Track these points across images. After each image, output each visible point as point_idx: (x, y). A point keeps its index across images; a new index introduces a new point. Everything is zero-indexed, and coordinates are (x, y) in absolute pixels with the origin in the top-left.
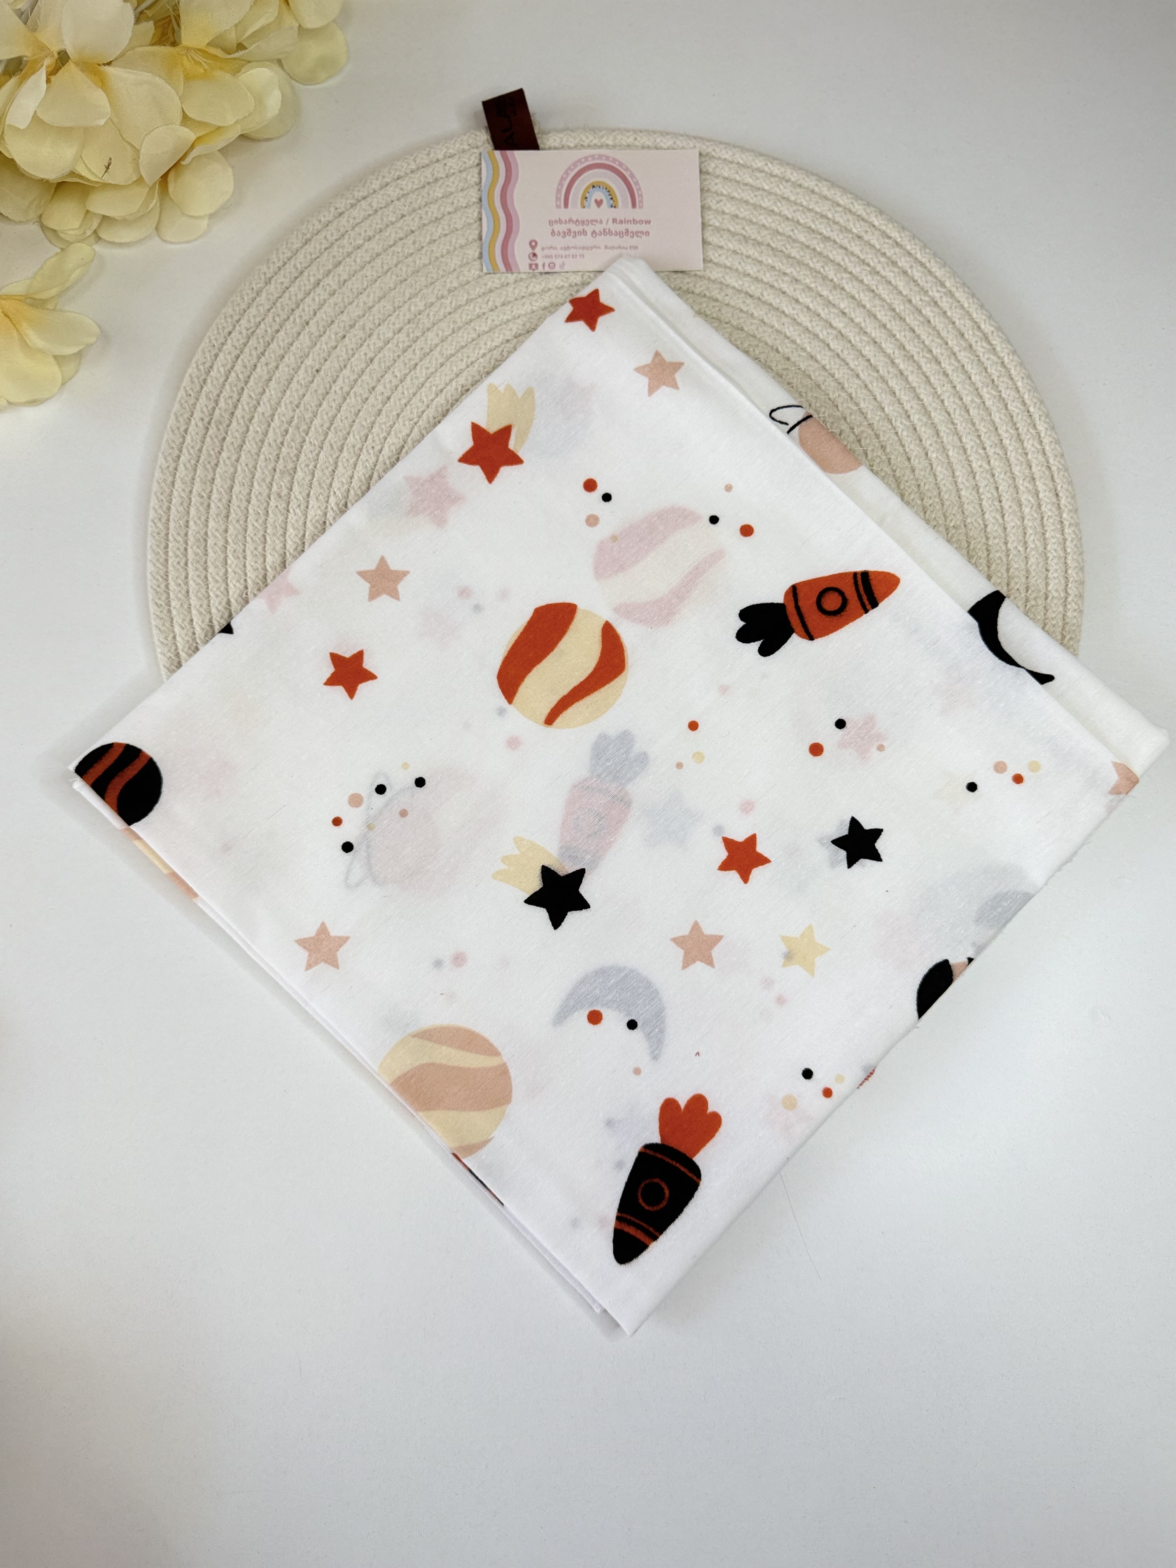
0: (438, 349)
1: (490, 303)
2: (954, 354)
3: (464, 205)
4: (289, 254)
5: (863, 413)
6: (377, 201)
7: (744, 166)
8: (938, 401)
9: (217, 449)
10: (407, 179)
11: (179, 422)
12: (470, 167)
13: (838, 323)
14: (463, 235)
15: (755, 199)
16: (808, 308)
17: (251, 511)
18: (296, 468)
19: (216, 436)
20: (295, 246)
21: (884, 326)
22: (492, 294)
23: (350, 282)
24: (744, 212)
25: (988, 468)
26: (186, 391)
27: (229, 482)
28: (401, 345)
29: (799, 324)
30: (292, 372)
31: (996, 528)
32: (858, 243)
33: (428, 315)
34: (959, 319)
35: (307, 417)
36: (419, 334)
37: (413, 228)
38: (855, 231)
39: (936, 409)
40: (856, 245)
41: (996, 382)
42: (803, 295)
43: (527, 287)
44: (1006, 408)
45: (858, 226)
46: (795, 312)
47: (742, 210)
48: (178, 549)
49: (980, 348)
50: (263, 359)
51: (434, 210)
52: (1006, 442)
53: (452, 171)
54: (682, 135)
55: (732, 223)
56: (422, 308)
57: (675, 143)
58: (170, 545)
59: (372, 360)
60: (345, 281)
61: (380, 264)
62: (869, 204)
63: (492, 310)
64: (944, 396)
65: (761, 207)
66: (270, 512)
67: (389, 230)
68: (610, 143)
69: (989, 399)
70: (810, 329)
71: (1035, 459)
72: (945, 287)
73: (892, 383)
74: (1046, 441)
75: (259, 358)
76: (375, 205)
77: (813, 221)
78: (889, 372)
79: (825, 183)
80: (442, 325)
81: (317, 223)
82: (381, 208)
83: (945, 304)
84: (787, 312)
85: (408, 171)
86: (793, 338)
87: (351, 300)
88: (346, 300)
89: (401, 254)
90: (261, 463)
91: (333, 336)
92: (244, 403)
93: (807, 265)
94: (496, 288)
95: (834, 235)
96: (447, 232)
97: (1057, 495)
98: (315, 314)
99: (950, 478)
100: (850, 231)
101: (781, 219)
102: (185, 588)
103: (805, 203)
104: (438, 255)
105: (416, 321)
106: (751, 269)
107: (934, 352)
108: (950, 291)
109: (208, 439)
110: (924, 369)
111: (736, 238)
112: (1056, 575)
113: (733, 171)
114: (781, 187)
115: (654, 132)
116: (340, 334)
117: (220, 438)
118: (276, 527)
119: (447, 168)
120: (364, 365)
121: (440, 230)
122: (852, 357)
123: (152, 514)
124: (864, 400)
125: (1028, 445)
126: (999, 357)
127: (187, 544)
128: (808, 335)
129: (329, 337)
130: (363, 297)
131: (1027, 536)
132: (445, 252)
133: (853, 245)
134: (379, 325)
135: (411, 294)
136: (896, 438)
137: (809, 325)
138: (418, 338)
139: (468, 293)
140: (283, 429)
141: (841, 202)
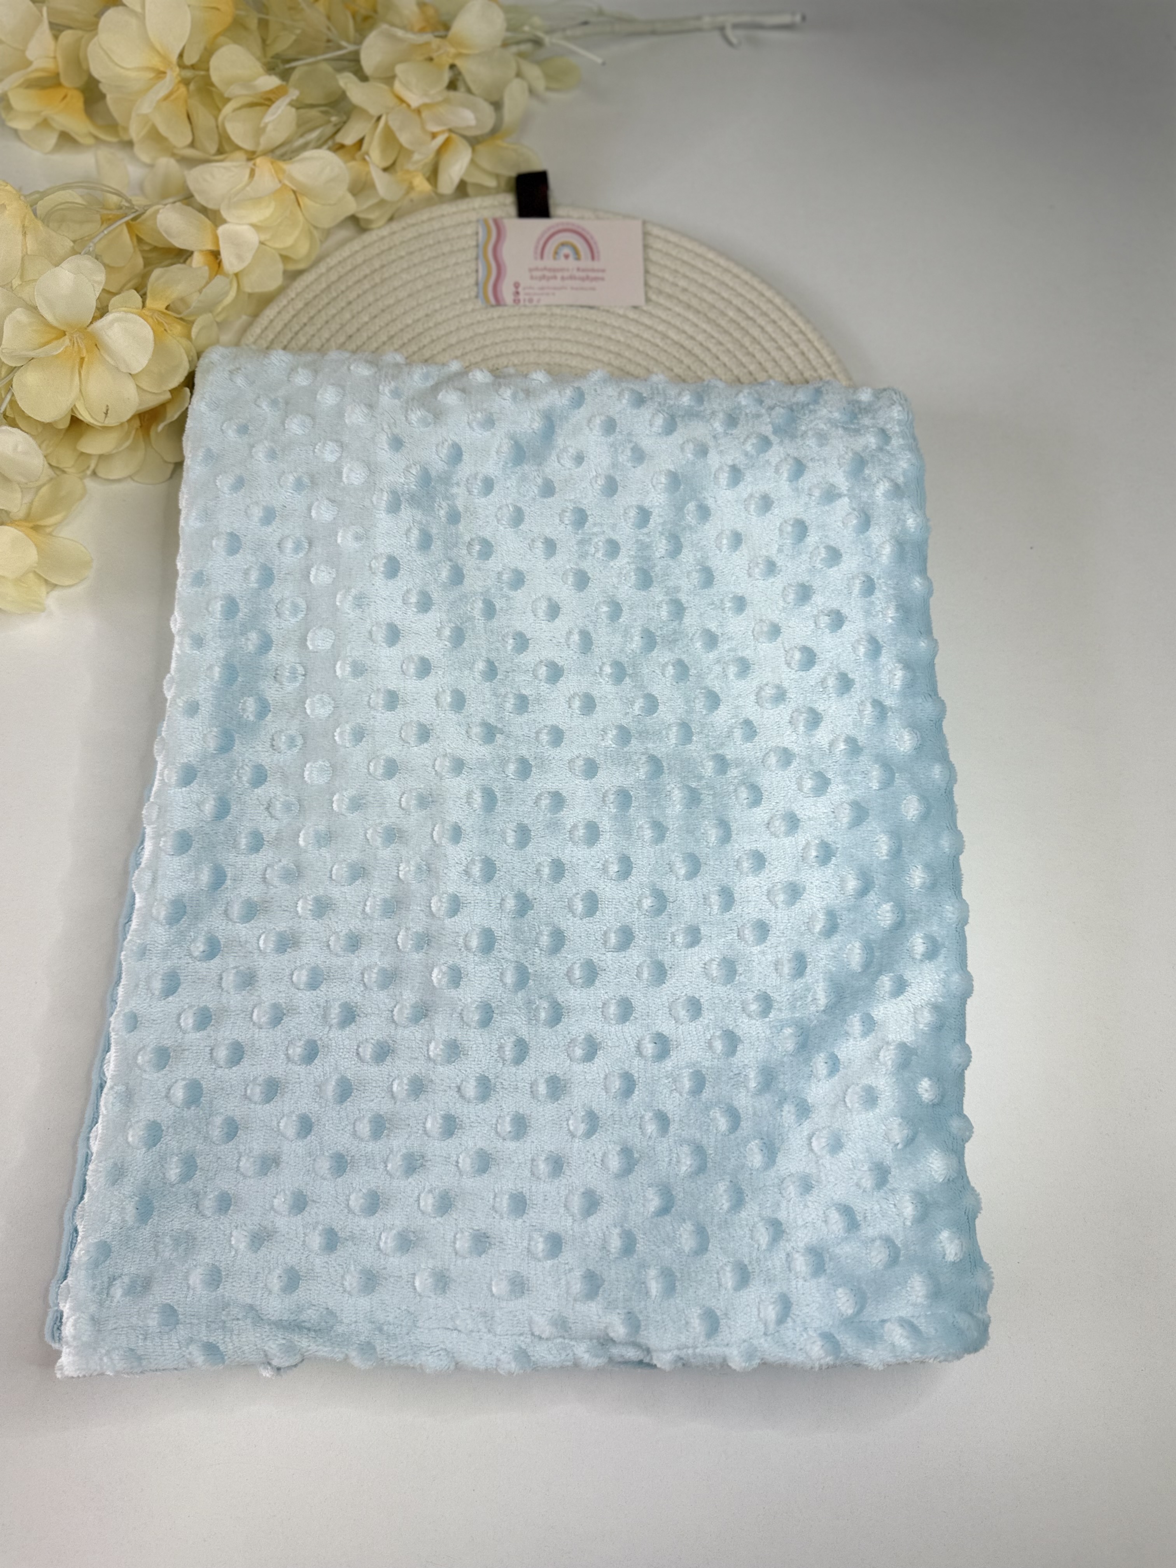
60: (386, 279)
61: (414, 271)
62: (786, 300)
65: (706, 286)
67: (427, 250)
77: (743, 304)
87: (388, 293)
89: (432, 268)
95: (755, 317)
98: (358, 298)
100: (768, 317)
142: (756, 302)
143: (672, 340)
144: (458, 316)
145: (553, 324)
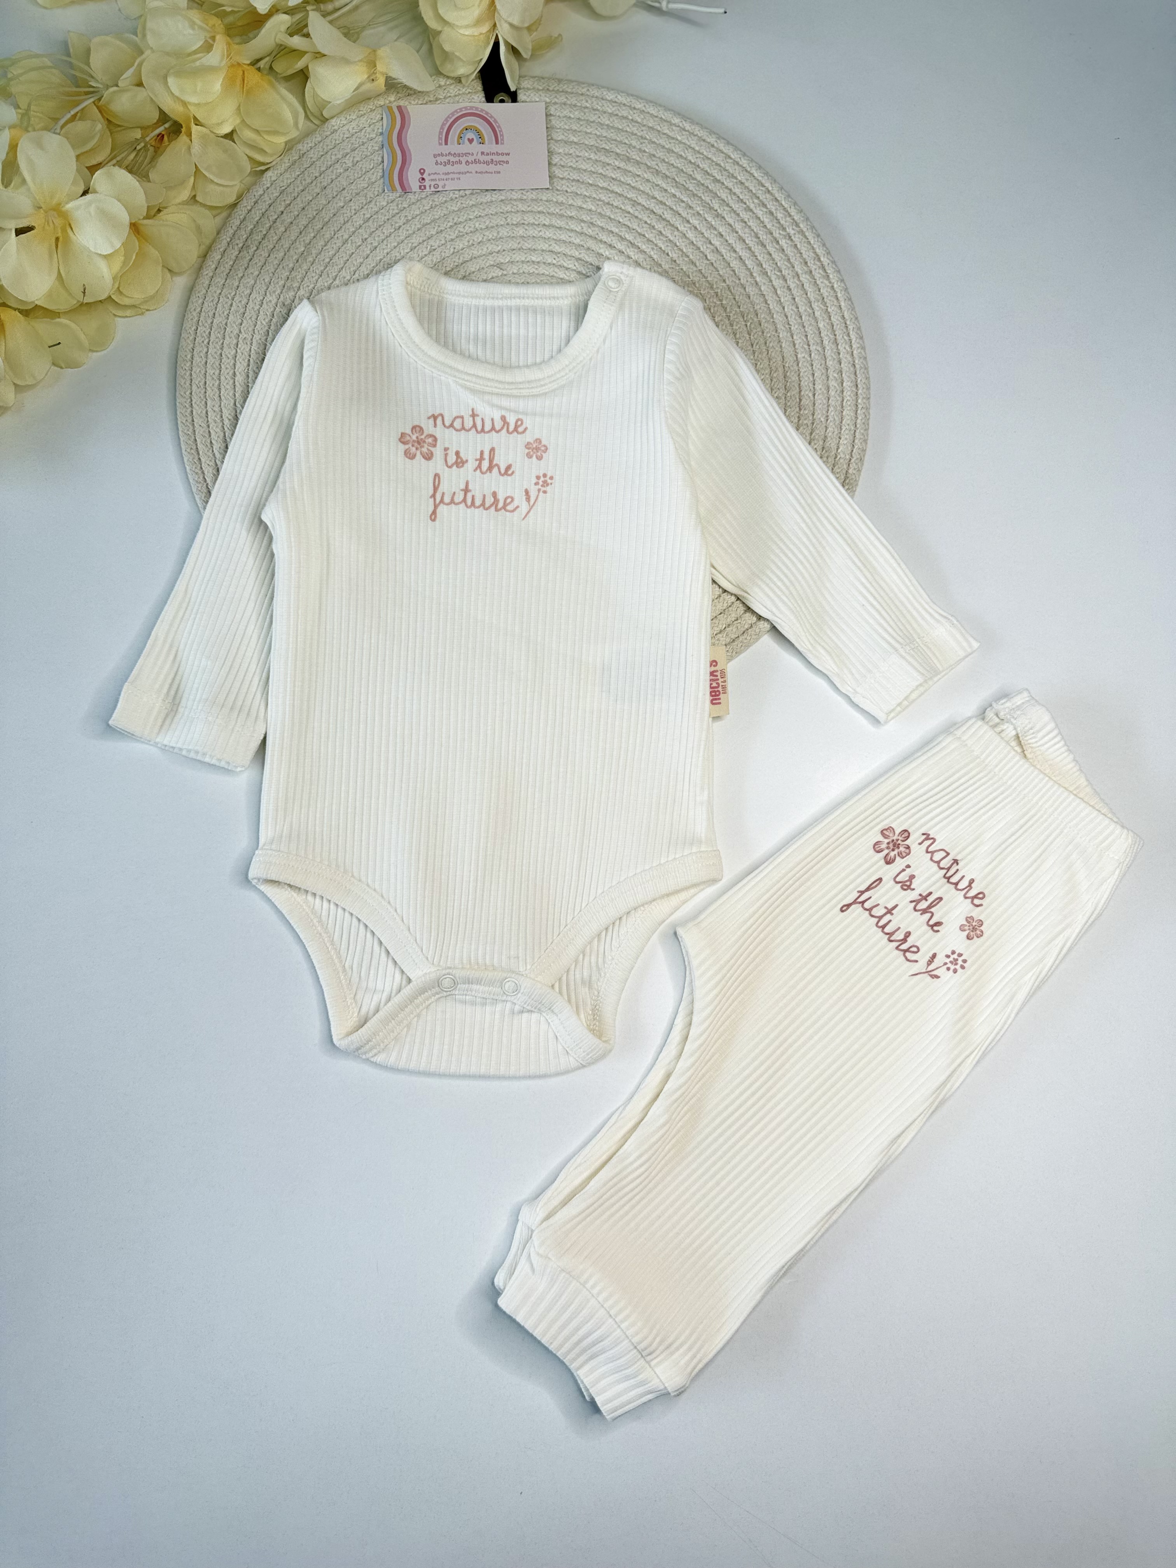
0: (418, 217)
2: (798, 275)
8: (780, 307)
13: (717, 242)
15: (669, 145)
16: (696, 228)
21: (750, 249)
24: (660, 154)
25: (809, 359)
27: (249, 290)
28: (391, 211)
29: (687, 239)
32: (739, 186)
34: (806, 251)
38: (739, 178)
39: (778, 312)
41: (825, 300)
42: (693, 218)
44: (830, 319)
45: (742, 174)
46: (685, 229)
47: (658, 152)
49: (818, 274)
52: (826, 342)
53: (449, 95)
55: (649, 159)
59: (368, 220)
62: (752, 160)
63: (462, 196)
64: (786, 305)
65: (673, 152)
69: (818, 311)
70: (695, 243)
71: (845, 357)
72: (799, 227)
74: (854, 346)
77: (709, 167)
79: (722, 141)
83: (797, 239)
84: (679, 228)
88: (356, 175)
91: (342, 199)
93: (700, 197)
97: (857, 386)
101: (686, 162)
103: (705, 153)
107: (783, 272)
108: (802, 231)
110: (774, 283)
111: (651, 170)
112: (845, 442)
114: (690, 139)
120: (361, 223)
122: (722, 267)
126: (830, 282)
128: (692, 247)
129: (340, 199)
130: (369, 175)
133: (736, 187)
134: (378, 195)
137: (694, 240)
141: (732, 156)
142: (722, 165)
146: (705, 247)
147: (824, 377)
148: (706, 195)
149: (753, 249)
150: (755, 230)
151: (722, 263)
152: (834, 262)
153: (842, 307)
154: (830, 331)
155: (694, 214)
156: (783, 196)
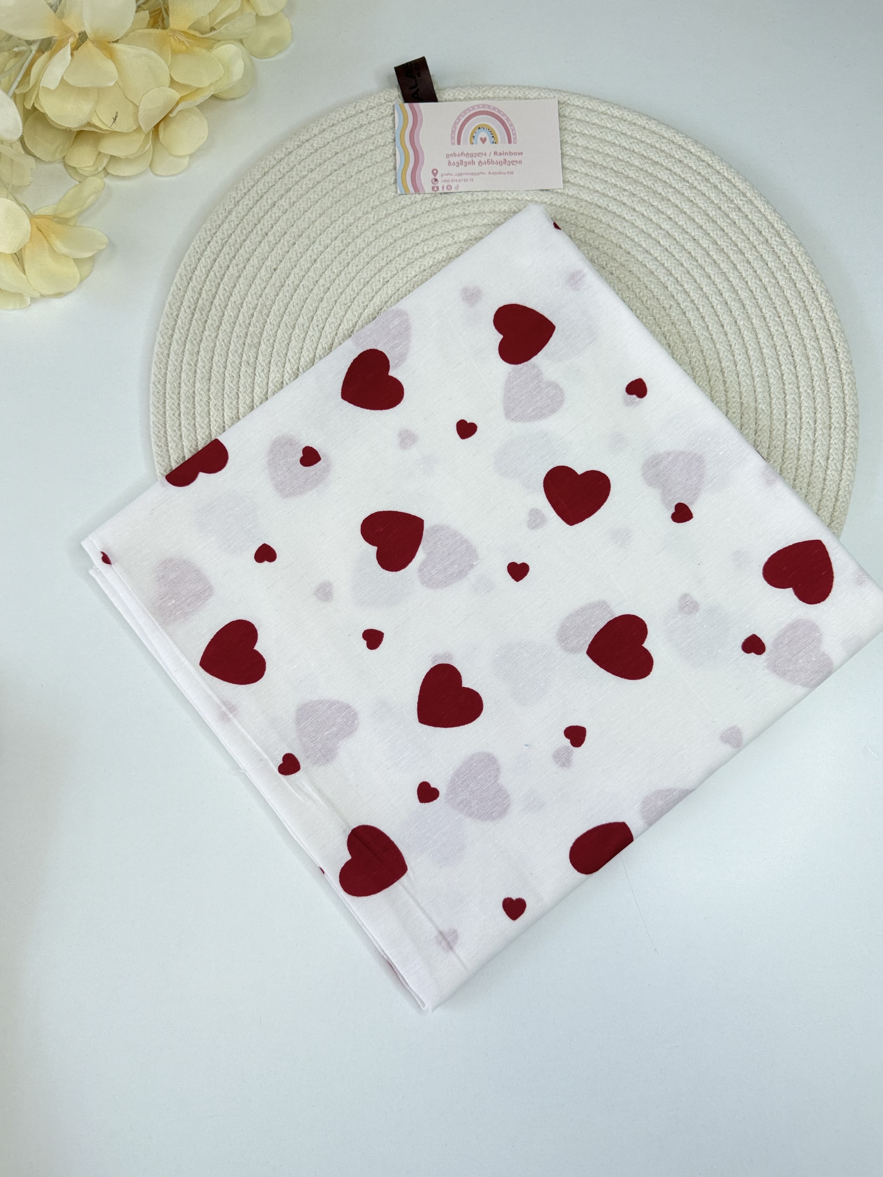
0: (365, 251)
1: (403, 216)
2: (755, 247)
3: (382, 144)
4: (252, 183)
5: (686, 292)
6: (317, 142)
7: (592, 110)
8: (743, 282)
9: (201, 329)
10: (339, 126)
11: (172, 309)
12: (386, 116)
13: (666, 226)
14: (382, 167)
15: (601, 135)
16: (643, 215)
17: (227, 375)
18: (260, 342)
19: (200, 319)
20: (257, 177)
21: (701, 227)
22: (405, 210)
23: (298, 203)
24: (593, 145)
25: (783, 331)
26: (177, 286)
27: (210, 354)
28: (337, 249)
29: (637, 227)
30: (256, 270)
31: (790, 376)
32: (679, 165)
33: (357, 226)
34: (758, 220)
35: (267, 304)
36: (350, 240)
37: (344, 162)
38: (677, 156)
39: (742, 288)
40: (678, 167)
41: (787, 268)
42: (639, 205)
43: (431, 204)
44: (796, 287)
45: (679, 153)
46: (633, 218)
47: (591, 143)
48: (173, 404)
49: (774, 242)
50: (234, 261)
51: (360, 149)
52: (796, 312)
53: (373, 119)
54: (544, 89)
55: (584, 153)
56: (352, 221)
57: (539, 94)
58: (167, 401)
59: (315, 261)
60: (294, 203)
61: (320, 188)
62: (687, 137)
63: (404, 222)
64: (748, 279)
65: (605, 140)
66: (241, 376)
67: (326, 163)
68: (491, 95)
69: (782, 280)
70: (645, 230)
71: (818, 324)
72: (747, 197)
73: (708, 269)
74: (825, 310)
75: (231, 261)
76: (315, 146)
77: (645, 150)
78: (705, 261)
79: (653, 121)
80: (368, 233)
81: (272, 159)
82: (320, 148)
83: (746, 209)
84: (627, 218)
85: (340, 120)
86: (633, 237)
87: (299, 216)
89: (335, 182)
90: (234, 339)
91: (286, 244)
92: (221, 294)
93: (642, 183)
94: (407, 205)
95: (661, 160)
96: (369, 164)
97: (836, 350)
98: (272, 227)
99: (754, 340)
100: (674, 157)
101: (620, 149)
102: (179, 433)
103: (638, 137)
104: (363, 181)
105: (348, 231)
106: (599, 187)
107: (739, 245)
108: (750, 200)
109: (194, 322)
110: (732, 259)
111: (587, 164)
112: (837, 411)
113: (583, 115)
114: (621, 125)
115: (524, 87)
116: (291, 242)
117: (203, 320)
118: (246, 387)
119: (369, 117)
120: (309, 265)
121: (364, 163)
122: (677, 251)
123: (153, 379)
124: (687, 282)
125: (813, 314)
126: (789, 248)
127: (180, 400)
128: (643, 235)
129: (283, 244)
130: (308, 214)
131: (814, 382)
132: (368, 179)
133: (676, 167)
134: (321, 234)
135: (343, 211)
136: (713, 311)
137: (644, 227)
138: (349, 243)
139: (387, 209)
140: (249, 314)
141: (666, 135)
142: (658, 146)
143: (587, 201)
144: (373, 225)
145: (467, 212)
146: (656, 233)
147: (801, 347)
148: (647, 179)
149: (704, 227)
150: (704, 208)
151: (677, 247)
152: (788, 227)
153: (806, 272)
154: (799, 299)
155: (639, 201)
156: (725, 168)
